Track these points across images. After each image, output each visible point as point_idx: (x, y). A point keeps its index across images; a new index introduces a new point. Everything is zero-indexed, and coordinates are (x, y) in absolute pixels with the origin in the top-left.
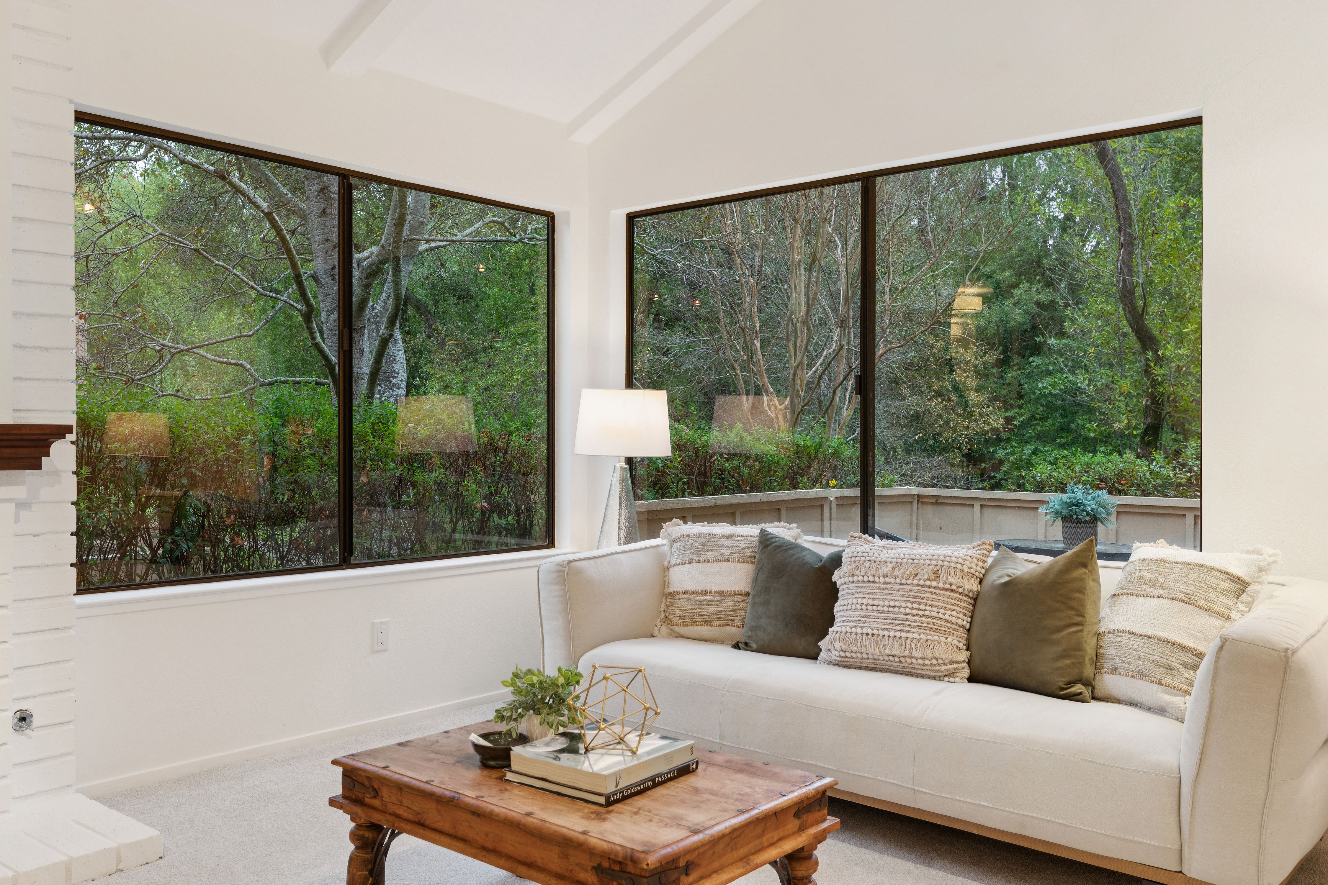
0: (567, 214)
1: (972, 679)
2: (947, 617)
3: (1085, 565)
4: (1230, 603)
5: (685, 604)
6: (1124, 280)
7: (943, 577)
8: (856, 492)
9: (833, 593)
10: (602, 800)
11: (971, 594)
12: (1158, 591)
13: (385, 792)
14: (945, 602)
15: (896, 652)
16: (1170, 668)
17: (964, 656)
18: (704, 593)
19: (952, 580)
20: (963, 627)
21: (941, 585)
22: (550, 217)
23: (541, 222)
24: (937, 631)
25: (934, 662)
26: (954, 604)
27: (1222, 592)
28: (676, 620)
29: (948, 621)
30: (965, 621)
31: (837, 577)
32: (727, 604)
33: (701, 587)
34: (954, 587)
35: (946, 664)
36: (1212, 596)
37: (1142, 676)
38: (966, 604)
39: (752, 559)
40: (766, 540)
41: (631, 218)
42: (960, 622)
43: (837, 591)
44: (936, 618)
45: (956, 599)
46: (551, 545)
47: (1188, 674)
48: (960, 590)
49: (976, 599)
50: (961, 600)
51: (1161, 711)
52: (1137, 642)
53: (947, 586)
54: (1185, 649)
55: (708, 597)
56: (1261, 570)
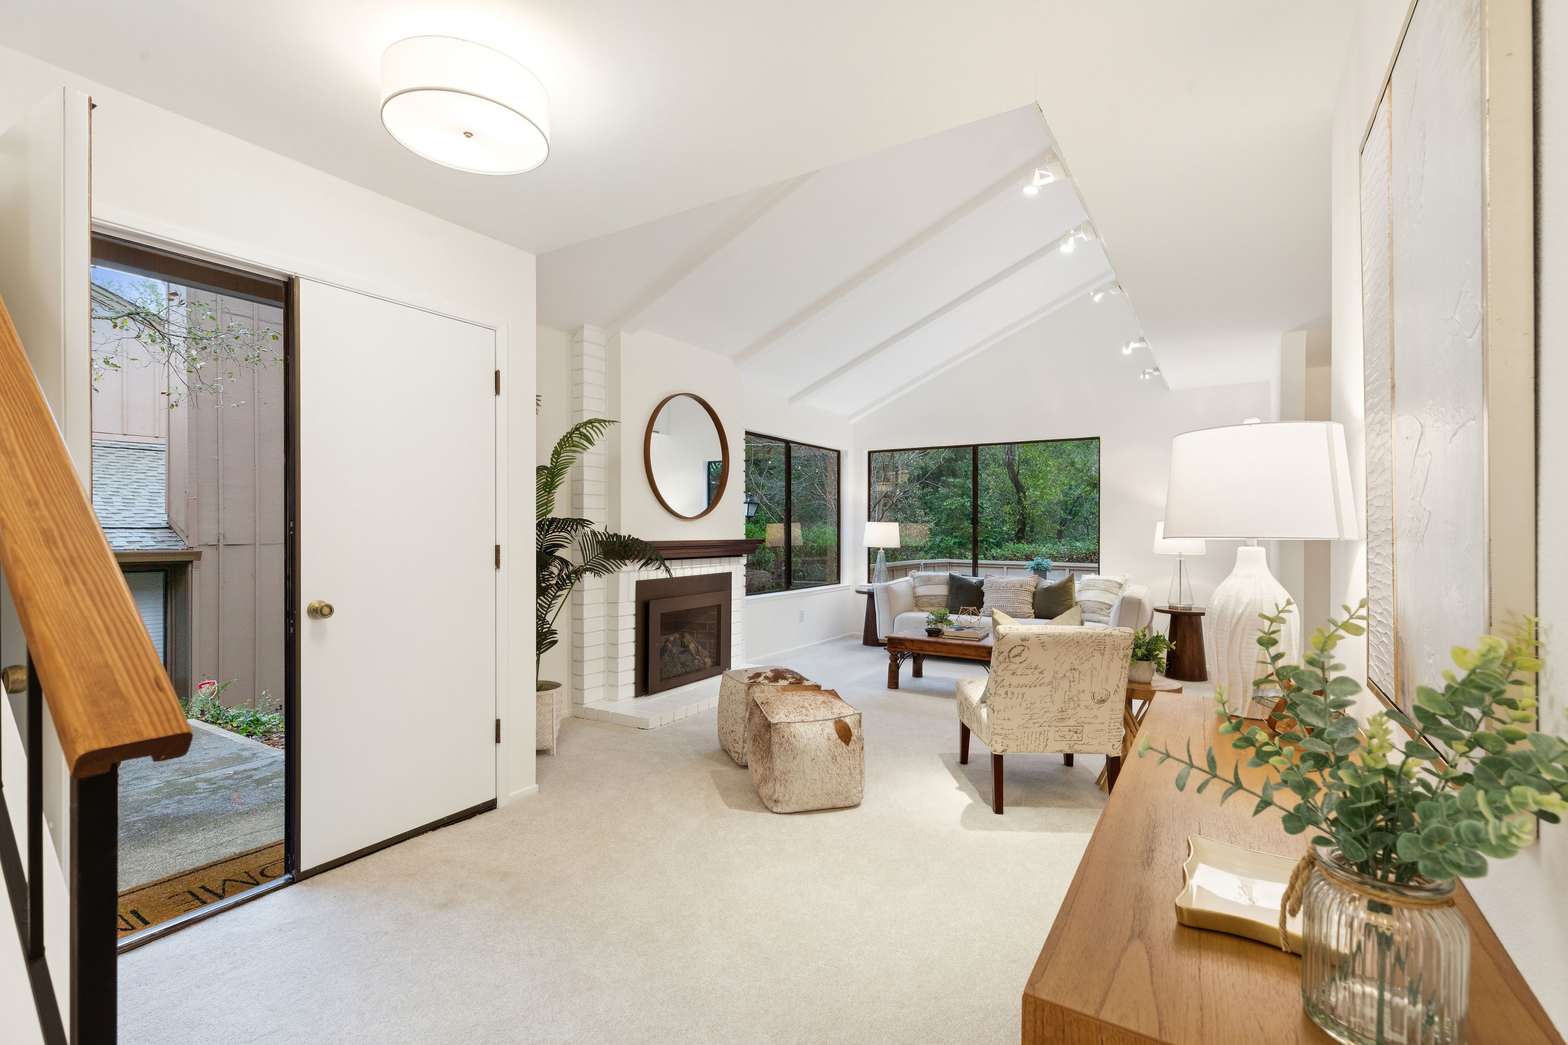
0: (847, 452)
1: (1036, 617)
2: (1026, 599)
3: (1070, 583)
4: (1118, 591)
5: (924, 600)
6: (1009, 458)
7: (1024, 587)
8: (971, 561)
9: (982, 594)
10: (978, 640)
11: (1033, 592)
12: (1096, 588)
13: (907, 644)
14: (1025, 595)
15: (1011, 611)
16: (1102, 609)
17: (1033, 611)
18: (931, 596)
19: (1026, 588)
20: (1031, 603)
21: (1022, 589)
22: (839, 452)
23: (836, 454)
24: (1026, 603)
26: (1028, 595)
27: (1115, 587)
28: (921, 605)
30: (1032, 601)
31: (983, 588)
32: (940, 600)
33: (930, 594)
37: (1094, 612)
38: (1031, 595)
39: (948, 584)
40: (952, 578)
41: (870, 453)
43: (983, 593)
44: (1023, 600)
45: (1028, 593)
46: (839, 583)
47: (1107, 611)
48: (1030, 591)
49: (1034, 594)
51: (1099, 622)
52: (1091, 603)
53: (1025, 590)
54: (1106, 604)
55: (933, 597)
56: (1126, 581)
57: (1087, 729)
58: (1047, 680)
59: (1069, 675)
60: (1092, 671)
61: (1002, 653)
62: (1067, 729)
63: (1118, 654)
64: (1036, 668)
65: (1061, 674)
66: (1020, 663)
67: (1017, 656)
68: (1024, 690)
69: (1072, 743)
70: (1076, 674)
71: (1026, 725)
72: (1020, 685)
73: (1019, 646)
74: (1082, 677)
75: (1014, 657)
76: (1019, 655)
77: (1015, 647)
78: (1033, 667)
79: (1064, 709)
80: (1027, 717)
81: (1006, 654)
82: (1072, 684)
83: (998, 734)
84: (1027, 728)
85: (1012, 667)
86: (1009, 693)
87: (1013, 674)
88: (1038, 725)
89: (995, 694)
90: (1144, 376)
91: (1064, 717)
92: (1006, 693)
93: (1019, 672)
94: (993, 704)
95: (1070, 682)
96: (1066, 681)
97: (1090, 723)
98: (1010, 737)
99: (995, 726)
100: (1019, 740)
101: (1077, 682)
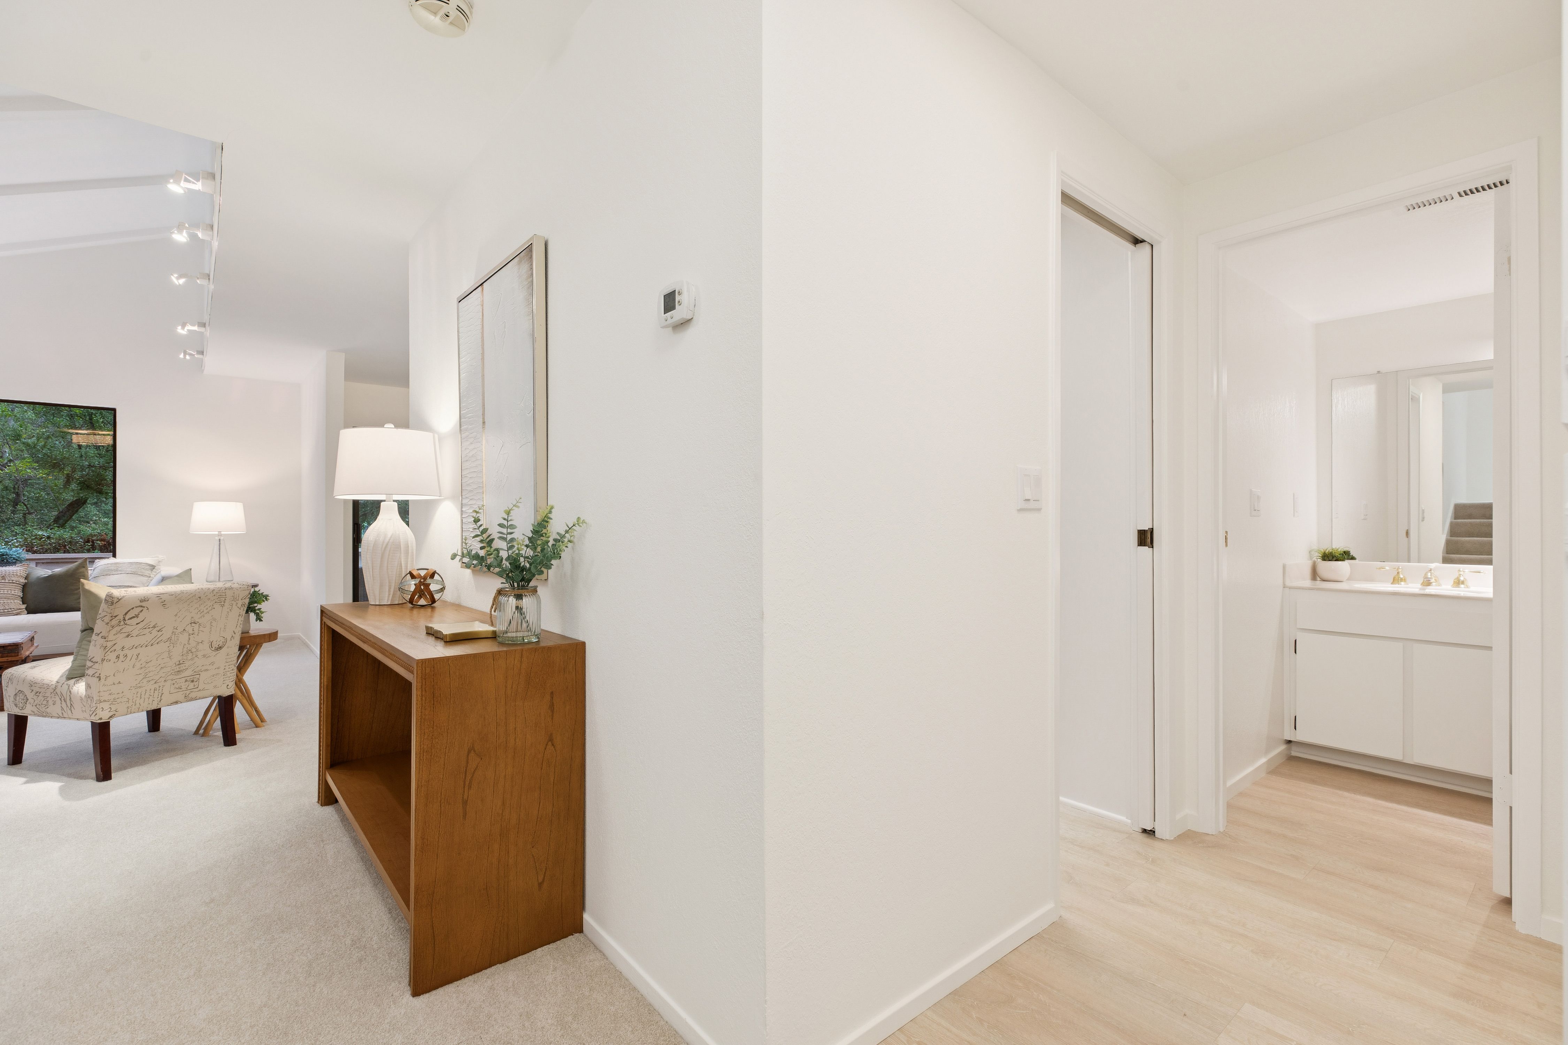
1: (28, 612)
2: (13, 593)
3: (84, 567)
4: (150, 572)
11: (22, 584)
12: (121, 572)
14: (10, 587)
19: (13, 579)
20: (20, 596)
21: (7, 581)
24: (8, 599)
25: (10, 610)
26: (15, 588)
27: (147, 570)
29: (13, 595)
30: (21, 594)
34: (14, 582)
35: (16, 610)
36: (143, 571)
38: (20, 587)
42: (19, 594)
44: (7, 594)
45: (15, 586)
48: (17, 582)
49: (24, 586)
50: (18, 586)
53: (10, 581)
56: (159, 562)
57: (203, 676)
58: (164, 638)
59: (189, 629)
60: (211, 622)
61: (116, 616)
62: (183, 680)
63: (237, 603)
64: (154, 627)
65: (180, 629)
66: (137, 624)
67: (134, 617)
68: (139, 650)
69: (188, 692)
70: (196, 627)
71: (139, 685)
72: (135, 647)
73: (136, 607)
74: (201, 629)
75: (131, 619)
76: (137, 616)
77: (133, 608)
78: (151, 626)
79: (181, 662)
80: (141, 677)
81: (121, 617)
82: (192, 636)
83: (105, 701)
84: (140, 687)
85: (127, 629)
86: (121, 657)
87: (128, 636)
88: (153, 682)
89: (103, 660)
90: (185, 356)
91: (181, 669)
92: (118, 657)
93: (135, 633)
94: (99, 672)
95: (189, 635)
96: (186, 635)
97: (206, 670)
98: (119, 701)
99: (101, 694)
100: (131, 701)
101: (196, 634)
